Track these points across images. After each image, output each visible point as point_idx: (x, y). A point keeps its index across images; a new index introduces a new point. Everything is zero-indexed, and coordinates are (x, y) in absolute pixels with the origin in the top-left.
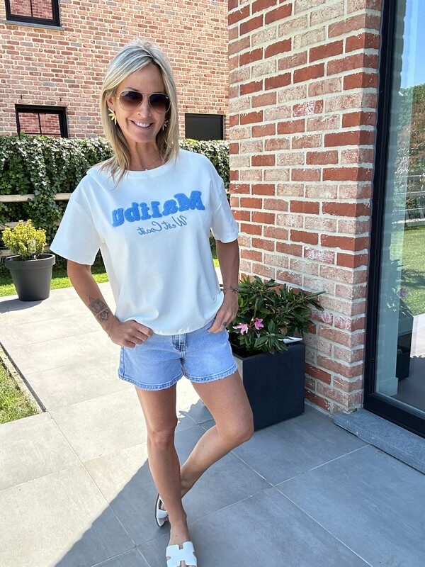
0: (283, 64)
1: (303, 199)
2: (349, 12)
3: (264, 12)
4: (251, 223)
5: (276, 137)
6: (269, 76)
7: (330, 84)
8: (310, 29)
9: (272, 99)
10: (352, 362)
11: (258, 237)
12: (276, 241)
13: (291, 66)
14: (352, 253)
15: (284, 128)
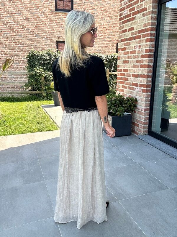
0: (132, 34)
1: (135, 73)
2: (147, 21)
3: (128, 18)
4: (122, 81)
5: (130, 55)
6: (128, 37)
7: (143, 41)
8: (139, 25)
9: (129, 44)
10: (144, 121)
11: (123, 85)
12: (128, 86)
13: (134, 35)
14: (145, 89)
15: (131, 52)
